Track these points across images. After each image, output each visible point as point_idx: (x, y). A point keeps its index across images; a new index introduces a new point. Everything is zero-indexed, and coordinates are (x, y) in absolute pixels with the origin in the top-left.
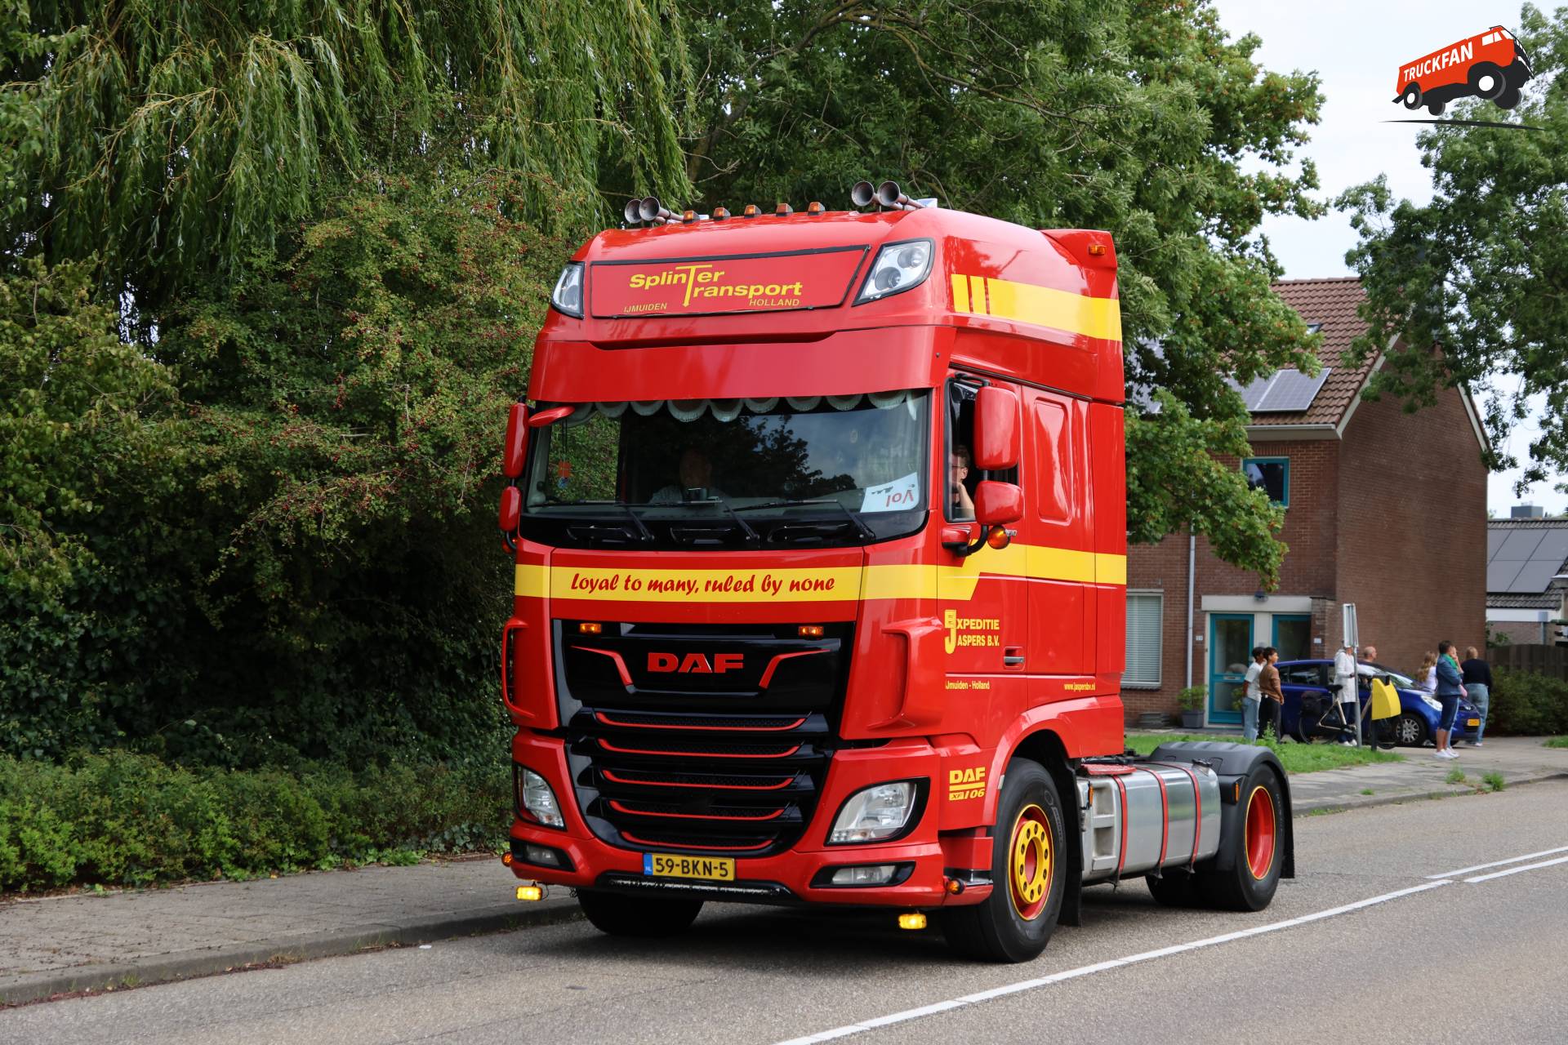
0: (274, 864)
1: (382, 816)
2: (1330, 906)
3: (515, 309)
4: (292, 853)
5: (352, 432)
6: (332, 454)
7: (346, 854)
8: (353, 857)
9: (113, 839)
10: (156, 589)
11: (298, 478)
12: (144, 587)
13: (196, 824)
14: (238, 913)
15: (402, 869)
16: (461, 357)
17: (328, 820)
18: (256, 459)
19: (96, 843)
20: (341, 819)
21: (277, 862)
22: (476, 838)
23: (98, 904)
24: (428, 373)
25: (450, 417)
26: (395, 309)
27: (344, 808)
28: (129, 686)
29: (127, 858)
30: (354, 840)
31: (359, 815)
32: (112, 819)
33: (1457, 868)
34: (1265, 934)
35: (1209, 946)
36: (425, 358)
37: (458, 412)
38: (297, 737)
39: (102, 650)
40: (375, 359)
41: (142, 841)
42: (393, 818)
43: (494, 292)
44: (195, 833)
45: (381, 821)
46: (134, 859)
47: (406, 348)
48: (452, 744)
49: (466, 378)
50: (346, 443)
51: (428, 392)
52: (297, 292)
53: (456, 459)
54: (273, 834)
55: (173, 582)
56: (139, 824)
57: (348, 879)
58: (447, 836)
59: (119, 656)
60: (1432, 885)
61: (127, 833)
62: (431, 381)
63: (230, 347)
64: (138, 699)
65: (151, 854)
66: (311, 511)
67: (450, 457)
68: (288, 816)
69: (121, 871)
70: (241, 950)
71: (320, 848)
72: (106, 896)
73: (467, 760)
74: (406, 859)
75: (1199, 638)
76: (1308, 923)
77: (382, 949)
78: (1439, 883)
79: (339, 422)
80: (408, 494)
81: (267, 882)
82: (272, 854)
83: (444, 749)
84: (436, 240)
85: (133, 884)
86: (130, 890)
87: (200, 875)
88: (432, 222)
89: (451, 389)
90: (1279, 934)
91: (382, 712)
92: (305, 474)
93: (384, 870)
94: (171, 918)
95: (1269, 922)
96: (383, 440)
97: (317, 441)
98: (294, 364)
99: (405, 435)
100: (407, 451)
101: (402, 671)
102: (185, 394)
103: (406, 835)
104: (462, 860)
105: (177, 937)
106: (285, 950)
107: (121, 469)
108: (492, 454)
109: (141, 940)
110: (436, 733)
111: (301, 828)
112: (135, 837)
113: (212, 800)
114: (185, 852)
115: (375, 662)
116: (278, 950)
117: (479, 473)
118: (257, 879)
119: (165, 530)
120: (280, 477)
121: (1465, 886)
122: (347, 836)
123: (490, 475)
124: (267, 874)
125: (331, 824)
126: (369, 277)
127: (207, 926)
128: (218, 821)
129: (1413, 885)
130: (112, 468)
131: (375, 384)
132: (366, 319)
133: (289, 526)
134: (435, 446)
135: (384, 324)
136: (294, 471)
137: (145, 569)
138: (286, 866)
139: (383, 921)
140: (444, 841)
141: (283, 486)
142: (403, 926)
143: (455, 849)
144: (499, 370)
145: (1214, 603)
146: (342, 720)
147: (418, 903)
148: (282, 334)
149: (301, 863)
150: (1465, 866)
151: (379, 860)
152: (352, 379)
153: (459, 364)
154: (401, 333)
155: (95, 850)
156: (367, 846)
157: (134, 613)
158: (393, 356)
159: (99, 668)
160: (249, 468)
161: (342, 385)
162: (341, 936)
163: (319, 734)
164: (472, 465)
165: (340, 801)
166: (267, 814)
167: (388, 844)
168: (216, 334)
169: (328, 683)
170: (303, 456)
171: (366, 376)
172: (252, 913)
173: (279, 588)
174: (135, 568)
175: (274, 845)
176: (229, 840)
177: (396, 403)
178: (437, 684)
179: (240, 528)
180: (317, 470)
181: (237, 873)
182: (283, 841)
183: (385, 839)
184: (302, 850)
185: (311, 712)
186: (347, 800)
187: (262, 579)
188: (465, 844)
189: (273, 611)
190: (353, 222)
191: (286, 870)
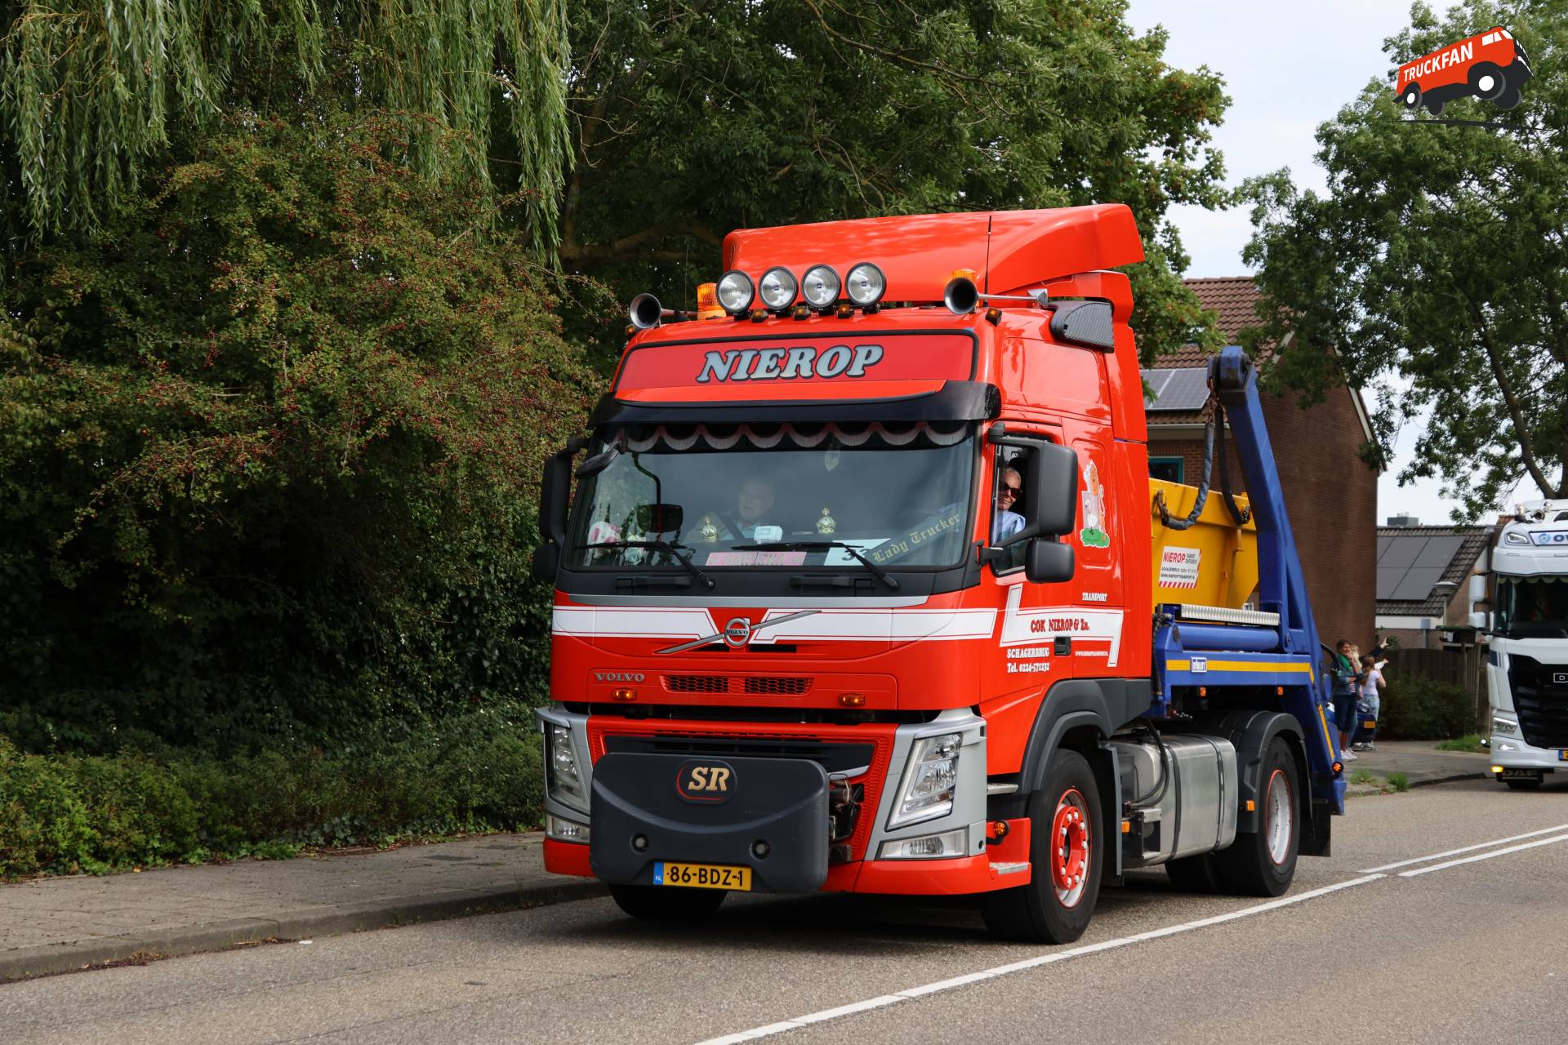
0: (138, 857)
1: (256, 806)
3: (402, 260)
4: (156, 845)
5: (226, 392)
6: (206, 413)
7: (215, 847)
8: (225, 850)
11: (165, 438)
13: (51, 813)
14: (96, 907)
15: (278, 863)
16: (342, 312)
17: (197, 810)
18: (120, 419)
20: (211, 809)
21: (141, 855)
22: (358, 831)
24: (306, 331)
25: (332, 375)
26: (270, 261)
27: (215, 798)
30: (226, 832)
31: (232, 806)
33: (1387, 863)
34: (1208, 927)
35: (1153, 939)
36: (303, 312)
37: (340, 369)
38: (162, 722)
40: (250, 312)
42: (267, 808)
43: (378, 241)
44: (48, 823)
45: (255, 811)
47: (283, 302)
48: (331, 733)
49: (349, 335)
50: (220, 404)
51: (308, 349)
52: (166, 240)
53: (338, 420)
54: (136, 824)
55: (26, 553)
57: (218, 874)
58: (326, 828)
60: (1367, 879)
62: (310, 337)
63: (92, 299)
66: (180, 469)
67: (331, 416)
68: (152, 804)
70: (100, 946)
71: (189, 839)
73: (348, 750)
74: (282, 852)
76: (1250, 916)
77: (258, 945)
78: (1374, 877)
79: (211, 381)
80: (286, 457)
81: (132, 876)
82: (135, 846)
83: (322, 738)
84: (314, 187)
87: (54, 869)
88: (310, 167)
89: (333, 346)
90: (1223, 927)
91: (257, 700)
92: (173, 434)
93: (259, 864)
94: (21, 912)
95: (1208, 916)
96: (259, 400)
97: (188, 399)
98: (164, 320)
99: (282, 395)
100: (284, 412)
101: (278, 656)
102: (44, 349)
103: (282, 827)
104: (343, 854)
105: (27, 932)
106: (149, 946)
108: (376, 414)
110: (312, 721)
113: (69, 787)
114: (39, 843)
115: (249, 645)
116: (142, 945)
117: (364, 434)
118: (118, 874)
119: (23, 495)
120: (146, 437)
121: (1400, 880)
122: (218, 828)
123: (375, 437)
124: (130, 868)
125: (202, 815)
126: (242, 226)
127: (61, 921)
128: (74, 810)
129: (1347, 879)
131: (250, 339)
132: (240, 270)
133: (155, 487)
134: (314, 406)
135: (259, 276)
136: (162, 432)
138: (150, 859)
139: (259, 915)
140: (323, 834)
141: (149, 446)
142: (280, 920)
143: (335, 842)
144: (384, 326)
146: (212, 706)
147: (297, 896)
148: (149, 286)
149: (166, 856)
150: (1395, 861)
151: (253, 854)
152: (224, 335)
153: (341, 320)
154: (277, 286)
156: (241, 838)
158: (269, 309)
160: (112, 429)
161: (214, 342)
162: (212, 931)
163: (186, 720)
164: (355, 426)
165: (210, 789)
166: (128, 804)
167: (262, 837)
168: (79, 284)
169: (195, 665)
170: (172, 416)
171: (240, 332)
172: (113, 907)
173: (143, 555)
175: (137, 836)
176: (88, 830)
177: (272, 361)
178: (315, 670)
179: (100, 488)
180: (187, 429)
181: (96, 866)
182: (148, 832)
183: (259, 831)
184: (169, 841)
185: (178, 696)
186: (217, 789)
187: (125, 544)
188: (345, 838)
189: (134, 580)
190: (224, 164)
191: (151, 863)
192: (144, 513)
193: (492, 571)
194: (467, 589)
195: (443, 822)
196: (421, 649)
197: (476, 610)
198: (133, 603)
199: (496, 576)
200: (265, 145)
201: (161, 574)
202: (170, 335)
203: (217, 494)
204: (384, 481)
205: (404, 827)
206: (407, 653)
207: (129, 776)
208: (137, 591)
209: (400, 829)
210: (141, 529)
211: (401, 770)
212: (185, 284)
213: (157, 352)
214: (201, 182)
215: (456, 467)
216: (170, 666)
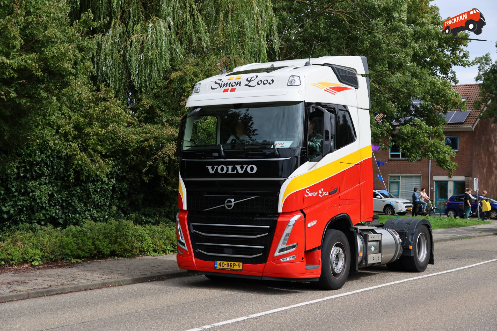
0: (164, 251)
2: (465, 265)
4: (169, 248)
9: (119, 244)
10: (131, 175)
11: (169, 144)
12: (128, 174)
13: (142, 240)
14: (153, 265)
18: (158, 138)
19: (115, 245)
23: (116, 262)
25: (211, 126)
28: (125, 202)
29: (124, 249)
32: (120, 238)
34: (445, 273)
35: (428, 277)
38: (171, 216)
39: (118, 191)
41: (128, 245)
44: (142, 243)
46: (126, 250)
52: (170, 92)
54: (163, 243)
55: (136, 173)
56: (127, 240)
59: (122, 193)
61: (123, 242)
63: (151, 107)
64: (127, 206)
65: (130, 249)
66: (173, 152)
67: (211, 137)
68: (168, 238)
69: (122, 253)
70: (153, 275)
72: (118, 260)
75: (432, 188)
76: (459, 270)
77: (191, 276)
81: (162, 256)
82: (163, 249)
85: (125, 257)
86: (125, 259)
87: (144, 255)
88: (206, 71)
92: (171, 142)
94: (135, 266)
95: (447, 270)
97: (175, 133)
98: (169, 112)
99: (199, 132)
100: (199, 137)
102: (140, 121)
105: (136, 271)
106: (165, 275)
107: (122, 142)
109: (126, 272)
111: (171, 242)
112: (126, 244)
113: (147, 234)
114: (140, 248)
116: (163, 275)
118: (159, 256)
119: (135, 158)
120: (165, 143)
124: (162, 254)
126: (189, 87)
127: (144, 269)
128: (148, 239)
130: (120, 142)
133: (167, 156)
134: (207, 135)
136: (169, 142)
137: (128, 170)
138: (167, 252)
141: (165, 146)
145: (436, 178)
148: (165, 104)
149: (172, 251)
155: (115, 247)
157: (126, 181)
159: (117, 197)
160: (156, 141)
162: (180, 272)
166: (162, 238)
168: (148, 104)
170: (171, 137)
172: (157, 265)
173: (164, 174)
174: (125, 169)
175: (164, 246)
176: (152, 245)
179: (153, 157)
180: (174, 141)
181: (154, 254)
182: (167, 245)
184: (172, 247)
185: (175, 209)
187: (160, 171)
189: (163, 180)
190: (183, 72)
191: (167, 253)
192: (164, 163)
198: (163, 186)
200: (194, 65)
201: (169, 178)
202: (171, 116)
207: (162, 231)
208: (164, 183)
210: (164, 167)
212: (174, 103)
213: (168, 121)
214: (178, 77)
216: (173, 202)
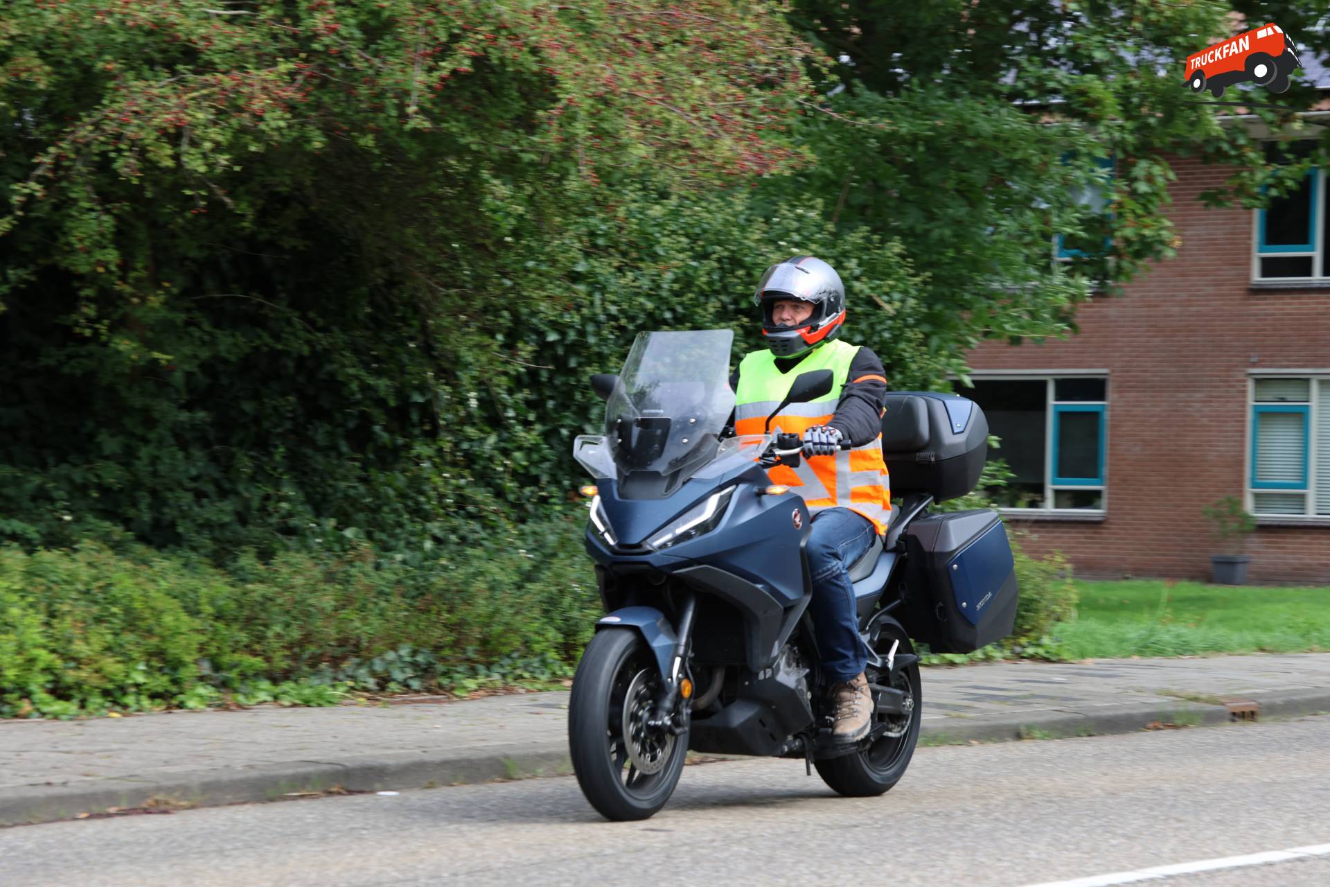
0: (114, 695)
4: (140, 679)
5: (225, 9)
6: (198, 38)
7: (224, 685)
8: (235, 691)
11: (139, 76)
14: (77, 748)
15: (315, 711)
17: (195, 631)
20: (216, 632)
21: (118, 694)
22: (425, 671)
27: (218, 617)
30: (235, 666)
31: (244, 627)
38: (131, 512)
42: (295, 632)
45: (278, 636)
50: (219, 25)
53: (398, 47)
54: (110, 648)
58: (378, 666)
66: (167, 121)
67: (388, 41)
68: (132, 621)
70: (101, 787)
71: (183, 673)
74: (320, 696)
77: (319, 796)
80: (318, 106)
81: (107, 722)
82: (111, 681)
92: (148, 72)
93: (286, 711)
96: (279, 19)
99: (312, 10)
100: (316, 36)
101: (288, 425)
103: (316, 662)
104: (405, 702)
106: (170, 790)
108: (454, 38)
111: (154, 641)
115: (248, 407)
116: (156, 790)
117: (438, 67)
120: (111, 75)
122: (226, 659)
123: (454, 72)
124: (104, 711)
125: (203, 638)
133: (130, 149)
134: (362, 26)
136: (134, 68)
138: (130, 700)
139: (315, 759)
140: (373, 674)
141: (116, 89)
142: (349, 765)
143: (393, 686)
149: (153, 696)
151: (276, 698)
156: (257, 675)
162: (254, 774)
163: (166, 510)
164: (423, 55)
165: (212, 602)
166: (99, 620)
167: (287, 675)
169: (177, 428)
172: (100, 748)
175: (111, 665)
178: (343, 446)
179: (48, 152)
180: (171, 64)
181: (58, 706)
182: (128, 660)
183: (284, 664)
184: (157, 675)
185: (154, 473)
186: (221, 603)
187: (81, 240)
188: (405, 680)
189: (88, 299)
191: (134, 707)
192: (112, 190)
193: (598, 302)
194: (561, 328)
195: (544, 663)
196: (493, 418)
197: (573, 363)
198: (88, 333)
199: (605, 309)
201: (128, 289)
203: (223, 159)
204: (463, 141)
205: (489, 666)
206: (473, 425)
207: (96, 579)
208: (93, 314)
209: (481, 669)
210: (105, 218)
211: (480, 585)
215: (572, 118)
216: (139, 431)
